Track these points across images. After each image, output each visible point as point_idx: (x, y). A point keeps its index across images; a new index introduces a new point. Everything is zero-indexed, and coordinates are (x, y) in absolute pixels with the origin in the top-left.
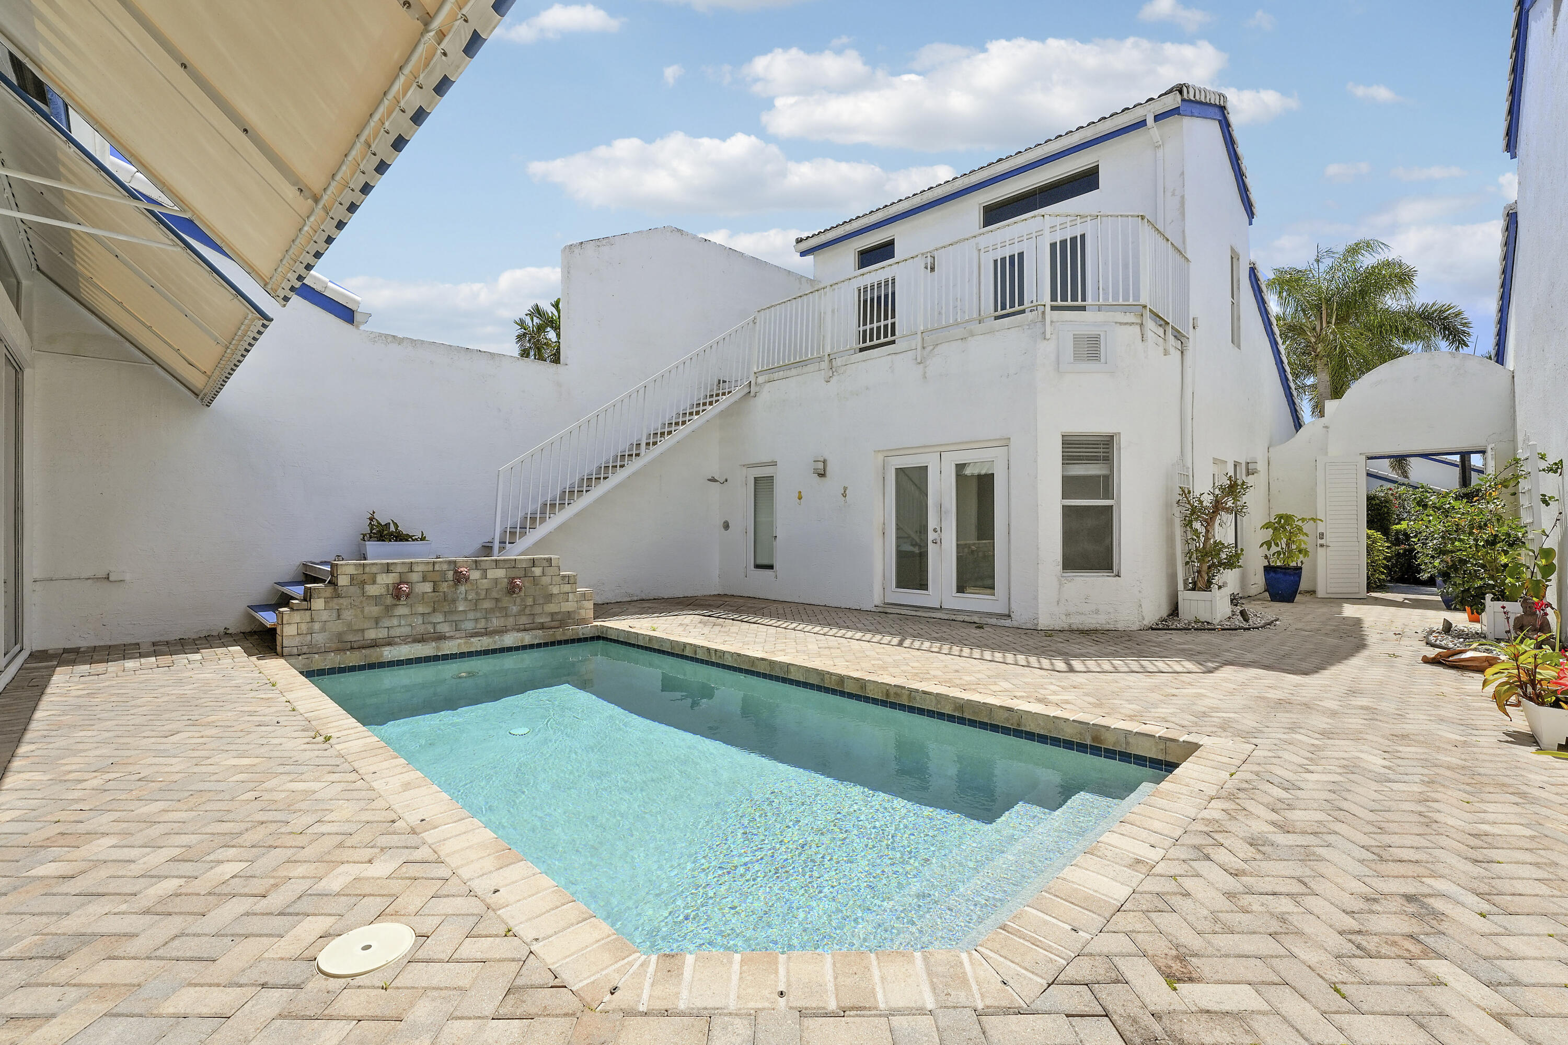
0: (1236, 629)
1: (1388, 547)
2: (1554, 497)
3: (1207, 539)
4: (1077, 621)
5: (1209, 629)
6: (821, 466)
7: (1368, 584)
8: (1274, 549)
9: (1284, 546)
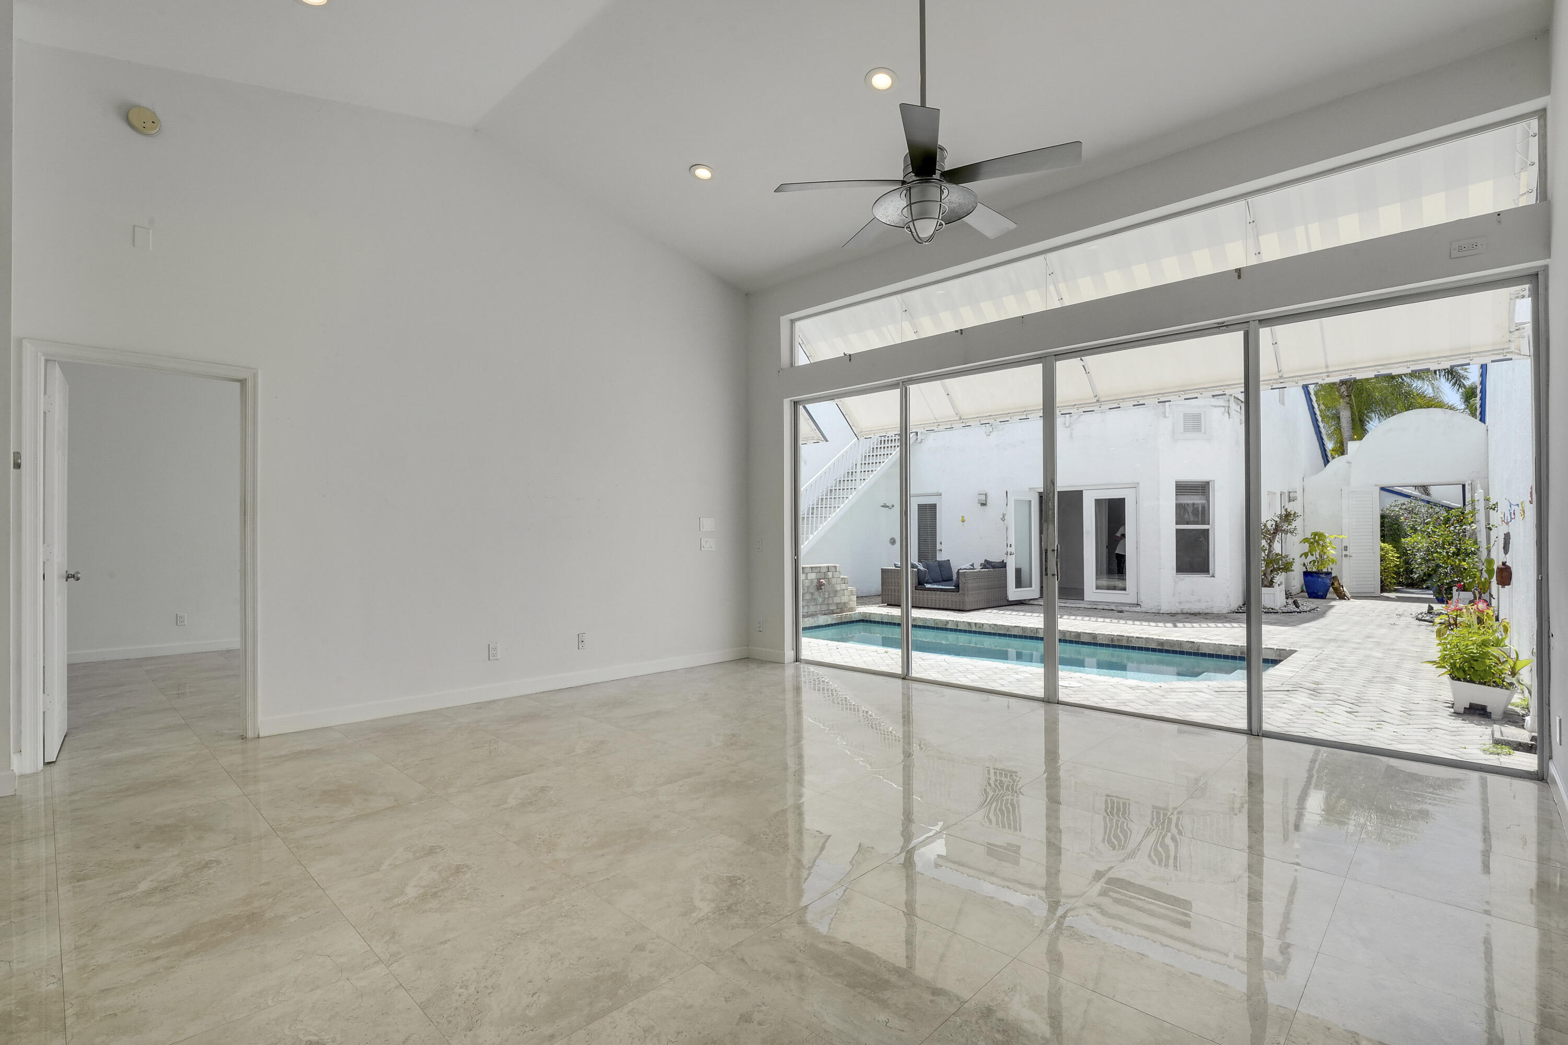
0: (1292, 613)
1: (1398, 558)
2: (1494, 525)
3: (1270, 551)
4: (1187, 607)
5: (1274, 613)
6: (983, 497)
7: (1382, 587)
8: (1310, 558)
9: (1318, 556)
